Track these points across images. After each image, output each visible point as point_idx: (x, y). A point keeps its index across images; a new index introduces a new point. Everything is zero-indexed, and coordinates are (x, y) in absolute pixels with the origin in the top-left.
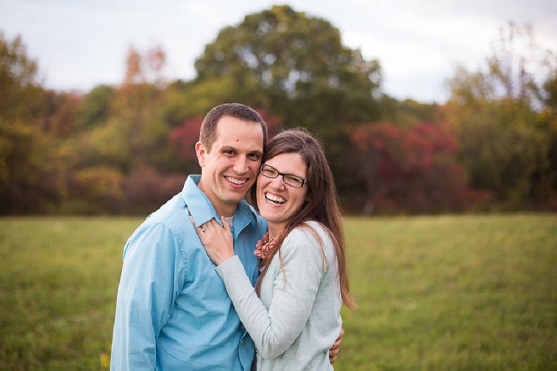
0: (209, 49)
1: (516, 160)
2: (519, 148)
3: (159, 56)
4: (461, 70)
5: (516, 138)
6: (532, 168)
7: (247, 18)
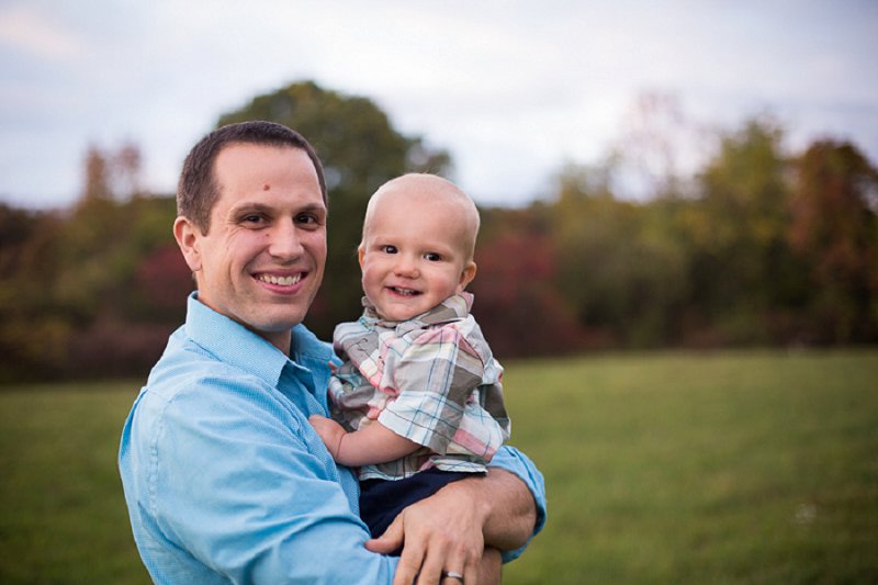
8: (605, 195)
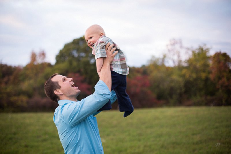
0: (61, 52)
1: (172, 89)
2: (173, 84)
3: (43, 54)
4: (153, 57)
5: (172, 81)
6: (178, 91)
7: (74, 40)
8: (163, 65)
